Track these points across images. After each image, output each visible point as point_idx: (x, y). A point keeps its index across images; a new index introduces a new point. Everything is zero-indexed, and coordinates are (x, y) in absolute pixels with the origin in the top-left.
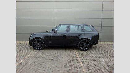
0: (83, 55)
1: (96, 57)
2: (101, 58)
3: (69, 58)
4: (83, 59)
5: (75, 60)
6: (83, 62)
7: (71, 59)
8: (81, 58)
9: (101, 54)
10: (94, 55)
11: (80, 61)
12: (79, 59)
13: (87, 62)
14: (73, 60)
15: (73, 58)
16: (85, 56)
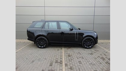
0: (69, 56)
1: (83, 58)
2: (88, 60)
3: (52, 60)
4: (68, 61)
5: (58, 62)
6: (66, 65)
7: (54, 61)
8: (66, 60)
9: (90, 54)
10: (81, 56)
11: (64, 64)
12: (63, 61)
13: (71, 65)
14: (57, 62)
15: (57, 60)
16: (71, 57)
